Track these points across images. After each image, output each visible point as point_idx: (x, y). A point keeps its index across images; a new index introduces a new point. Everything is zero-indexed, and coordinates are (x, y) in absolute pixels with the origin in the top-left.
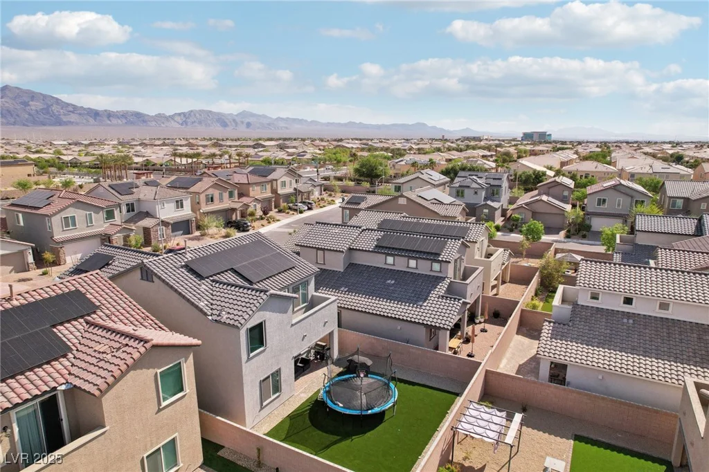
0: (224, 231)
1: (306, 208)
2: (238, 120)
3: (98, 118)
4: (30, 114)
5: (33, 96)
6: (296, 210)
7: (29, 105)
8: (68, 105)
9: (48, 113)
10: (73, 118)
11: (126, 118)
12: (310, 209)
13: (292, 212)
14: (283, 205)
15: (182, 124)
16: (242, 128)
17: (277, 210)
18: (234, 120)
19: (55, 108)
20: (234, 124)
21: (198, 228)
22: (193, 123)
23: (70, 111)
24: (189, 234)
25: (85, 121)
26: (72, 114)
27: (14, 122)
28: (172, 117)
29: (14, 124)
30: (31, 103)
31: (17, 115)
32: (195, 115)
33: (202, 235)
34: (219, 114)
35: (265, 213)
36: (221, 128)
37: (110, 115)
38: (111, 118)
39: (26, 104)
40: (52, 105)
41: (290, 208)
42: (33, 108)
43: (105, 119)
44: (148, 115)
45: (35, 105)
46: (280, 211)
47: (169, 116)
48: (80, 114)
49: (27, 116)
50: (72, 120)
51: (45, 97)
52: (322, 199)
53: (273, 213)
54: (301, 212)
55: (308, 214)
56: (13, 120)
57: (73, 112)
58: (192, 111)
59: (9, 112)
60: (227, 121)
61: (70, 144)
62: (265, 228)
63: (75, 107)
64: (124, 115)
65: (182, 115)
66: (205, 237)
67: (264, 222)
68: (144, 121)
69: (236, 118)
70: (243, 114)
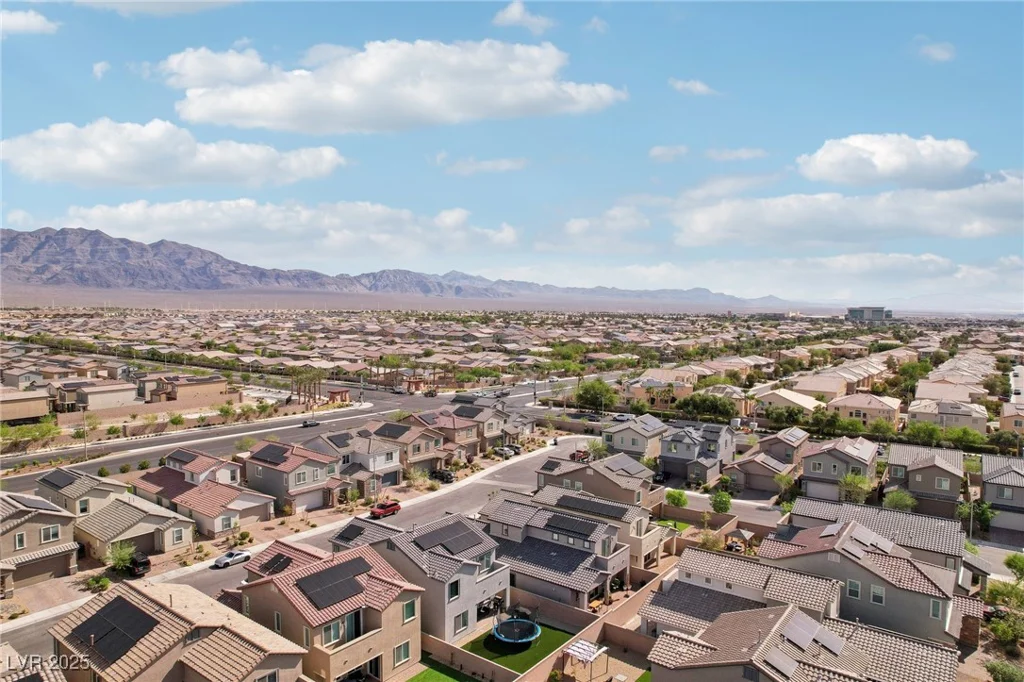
0: (429, 482)
1: (513, 453)
2: (445, 283)
3: (263, 279)
4: (184, 275)
5: (190, 251)
6: (501, 455)
7: (184, 264)
8: (230, 262)
9: (205, 273)
10: (235, 279)
11: (298, 280)
12: (517, 454)
13: (497, 458)
14: (489, 449)
15: (370, 289)
16: (450, 295)
17: (481, 455)
18: (439, 284)
19: (215, 267)
20: (438, 288)
21: (405, 478)
22: (385, 287)
23: (230, 271)
24: (396, 484)
25: (247, 283)
26: (234, 275)
27: (166, 285)
28: (358, 279)
29: (165, 287)
30: (187, 261)
31: (170, 277)
32: (388, 276)
33: (409, 486)
34: (419, 275)
35: (470, 461)
36: (420, 295)
37: (278, 275)
38: (280, 280)
39: (181, 262)
40: (210, 263)
41: (496, 453)
42: (189, 267)
43: (273, 280)
44: (327, 276)
45: (192, 263)
46: (485, 457)
47: (355, 277)
48: (243, 274)
49: (180, 277)
50: (232, 282)
51: (203, 252)
52: (533, 440)
53: (477, 460)
54: (507, 458)
55: (514, 460)
56: (163, 283)
57: (234, 272)
58: (384, 271)
59: (161, 272)
60: (430, 285)
61: (238, 327)
62: (467, 479)
63: (237, 265)
64: (297, 276)
65: (371, 277)
66: (411, 489)
67: (468, 471)
68: (322, 284)
69: (441, 280)
70: (453, 275)
